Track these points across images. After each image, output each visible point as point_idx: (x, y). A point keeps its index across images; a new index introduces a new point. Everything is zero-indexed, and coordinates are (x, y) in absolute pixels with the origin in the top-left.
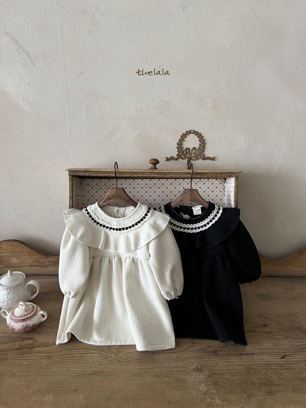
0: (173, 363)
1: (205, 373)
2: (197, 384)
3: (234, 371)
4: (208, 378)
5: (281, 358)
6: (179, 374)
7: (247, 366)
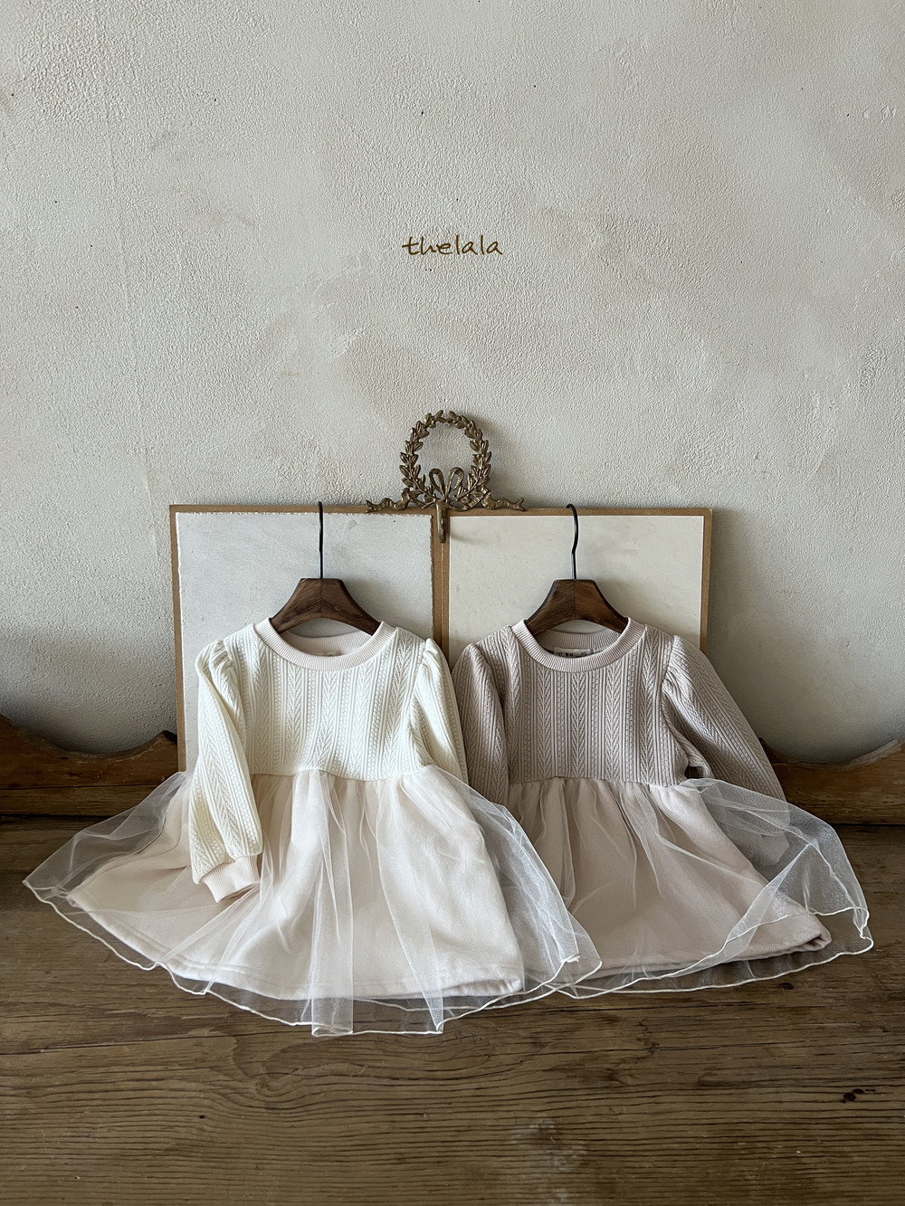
0: (459, 1116)
1: (571, 1152)
2: (539, 1190)
3: (676, 1146)
4: (582, 1170)
5: (841, 1097)
6: (479, 1153)
7: (723, 1127)
